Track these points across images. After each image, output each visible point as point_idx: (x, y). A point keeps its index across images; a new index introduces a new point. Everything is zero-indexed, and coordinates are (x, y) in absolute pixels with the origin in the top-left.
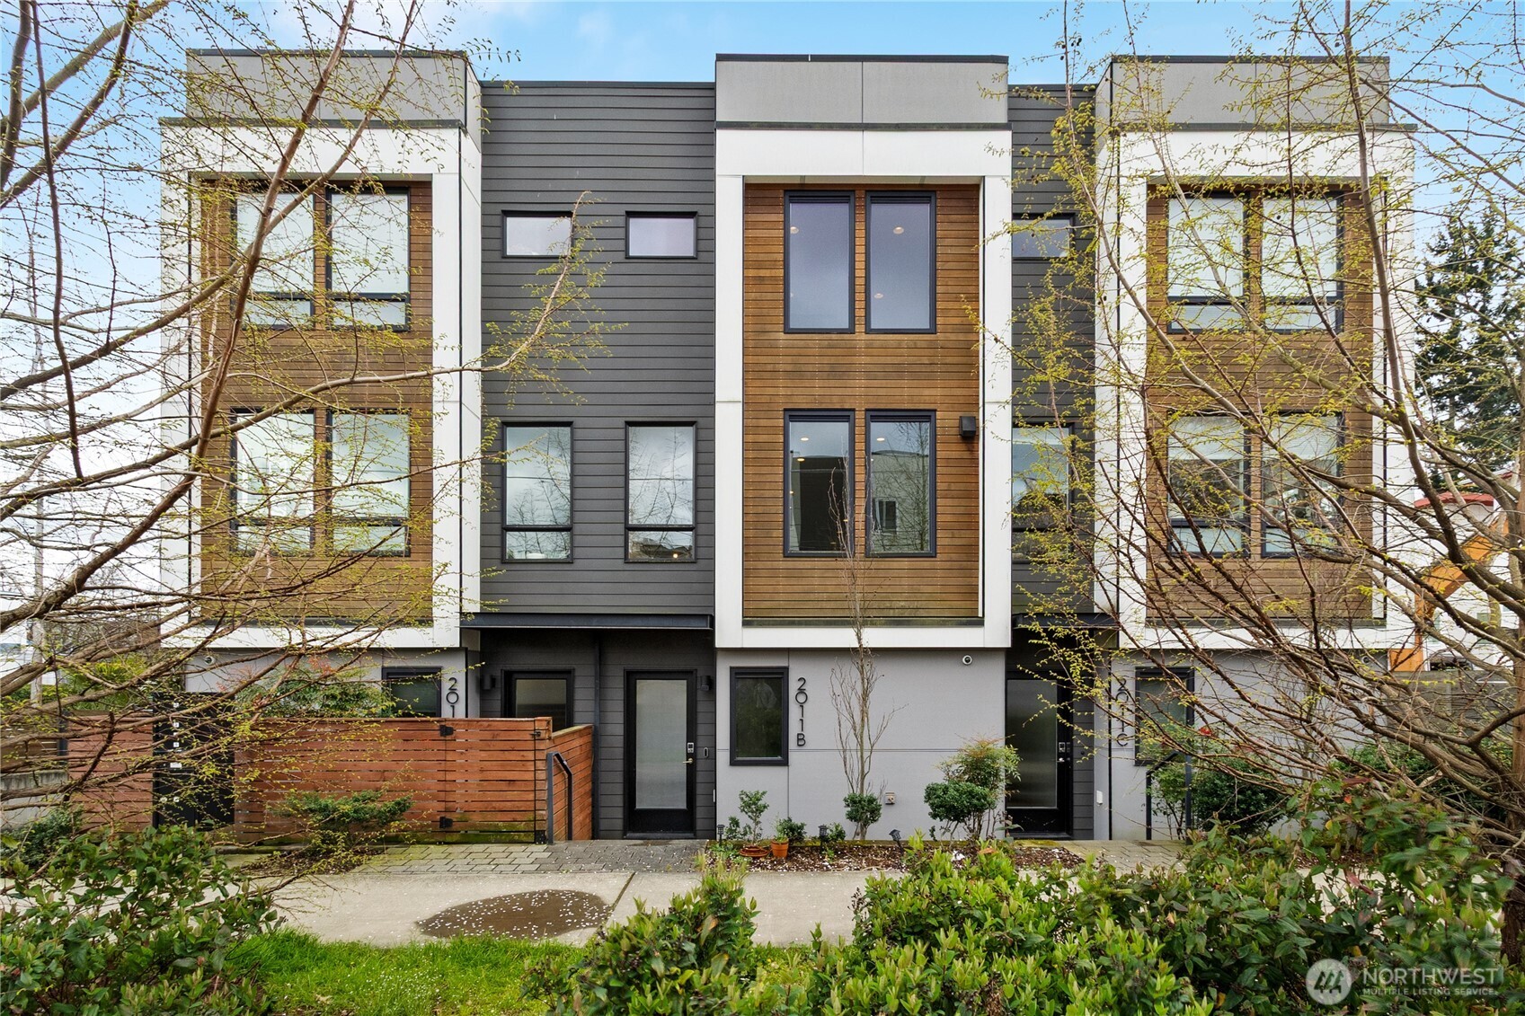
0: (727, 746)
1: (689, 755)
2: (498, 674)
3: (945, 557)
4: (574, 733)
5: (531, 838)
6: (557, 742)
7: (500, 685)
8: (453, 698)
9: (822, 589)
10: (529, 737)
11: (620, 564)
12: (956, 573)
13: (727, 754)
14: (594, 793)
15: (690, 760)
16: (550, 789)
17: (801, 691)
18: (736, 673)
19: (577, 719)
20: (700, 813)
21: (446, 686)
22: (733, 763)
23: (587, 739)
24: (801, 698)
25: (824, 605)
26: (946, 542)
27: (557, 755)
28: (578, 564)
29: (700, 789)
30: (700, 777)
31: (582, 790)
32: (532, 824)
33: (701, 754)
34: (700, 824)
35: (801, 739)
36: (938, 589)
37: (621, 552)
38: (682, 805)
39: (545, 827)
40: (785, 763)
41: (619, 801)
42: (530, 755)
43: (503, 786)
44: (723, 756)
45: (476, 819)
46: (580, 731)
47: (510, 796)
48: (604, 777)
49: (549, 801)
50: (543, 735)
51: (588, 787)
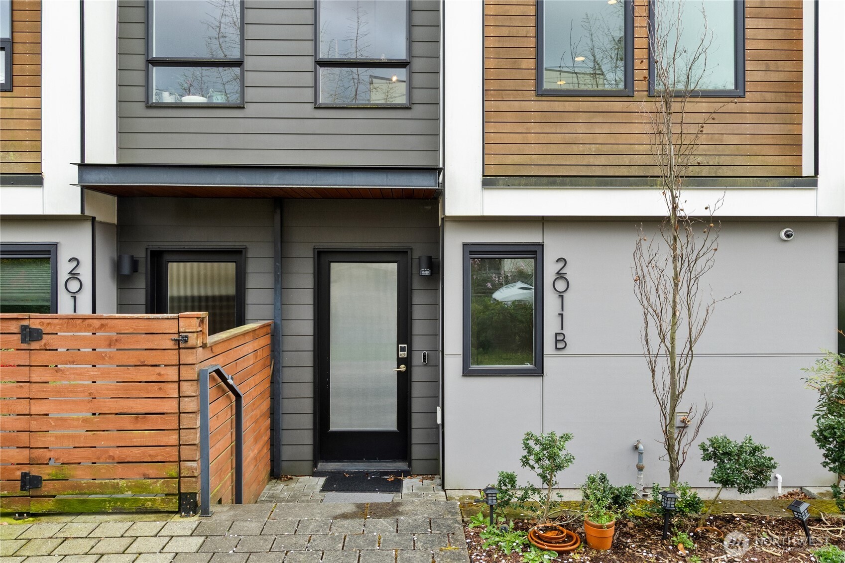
0: (459, 350)
1: (400, 361)
2: (141, 254)
3: (758, 96)
4: (245, 334)
5: (174, 505)
6: (218, 350)
7: (144, 268)
8: (74, 286)
9: (588, 139)
10: (170, 344)
11: (308, 110)
12: (771, 118)
13: (459, 361)
14: (274, 413)
15: (403, 368)
16: (204, 427)
17: (560, 275)
18: (471, 251)
19: (249, 314)
20: (417, 436)
21: (64, 269)
22: (467, 373)
23: (265, 341)
24: (561, 285)
25: (592, 160)
26: (758, 76)
27: (218, 372)
28: (250, 110)
29: (417, 405)
30: (417, 390)
31: (257, 412)
32: (174, 484)
33: (417, 359)
34: (417, 451)
35: (560, 340)
36: (747, 140)
37: (308, 94)
38: (392, 427)
39: (197, 488)
40: (538, 372)
41: (307, 421)
42: (172, 374)
43: (126, 422)
44: (453, 364)
45: (82, 475)
46: (254, 330)
47: (138, 437)
48: (287, 390)
49: (204, 446)
50: (193, 340)
51: (266, 405)
